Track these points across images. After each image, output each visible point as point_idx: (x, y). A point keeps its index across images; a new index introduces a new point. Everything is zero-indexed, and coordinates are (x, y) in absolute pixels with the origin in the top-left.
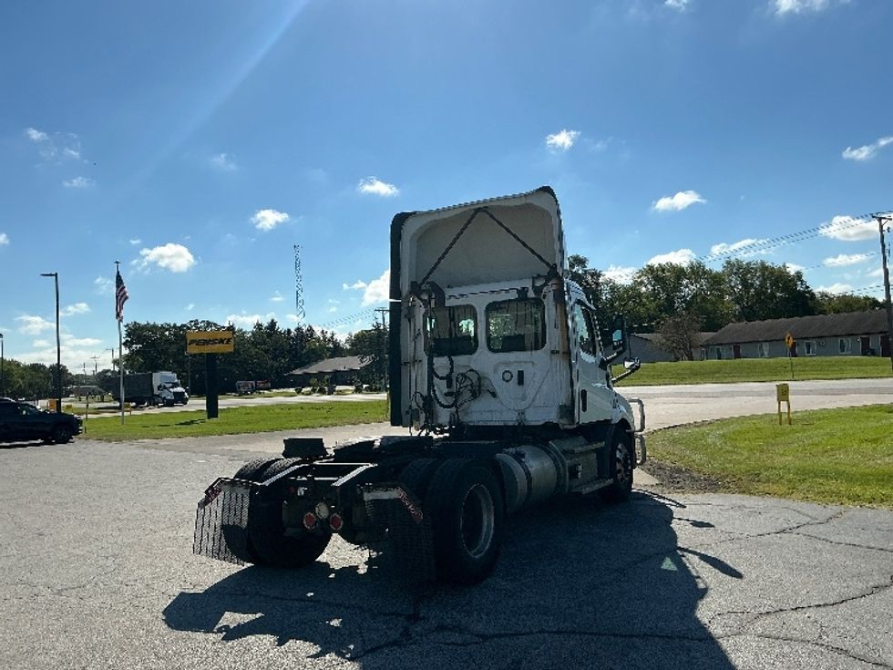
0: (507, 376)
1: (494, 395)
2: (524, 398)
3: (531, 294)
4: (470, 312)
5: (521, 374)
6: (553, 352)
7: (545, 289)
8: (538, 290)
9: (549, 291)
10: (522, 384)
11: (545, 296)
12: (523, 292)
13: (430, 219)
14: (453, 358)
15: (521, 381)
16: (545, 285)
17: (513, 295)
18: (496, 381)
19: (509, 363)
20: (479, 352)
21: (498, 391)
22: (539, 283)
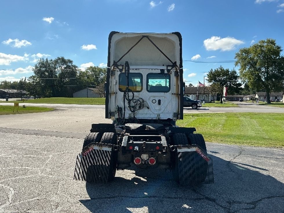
0: (154, 101)
1: (148, 108)
2: (160, 110)
3: (166, 72)
4: (140, 76)
5: (160, 101)
6: (173, 94)
7: (171, 71)
8: (169, 71)
9: (173, 71)
10: (160, 105)
11: (171, 73)
12: (162, 71)
13: (124, 36)
14: (134, 93)
15: (159, 103)
16: (171, 69)
17: (159, 72)
18: (149, 103)
19: (154, 97)
20: (143, 91)
21: (150, 107)
22: (169, 68)
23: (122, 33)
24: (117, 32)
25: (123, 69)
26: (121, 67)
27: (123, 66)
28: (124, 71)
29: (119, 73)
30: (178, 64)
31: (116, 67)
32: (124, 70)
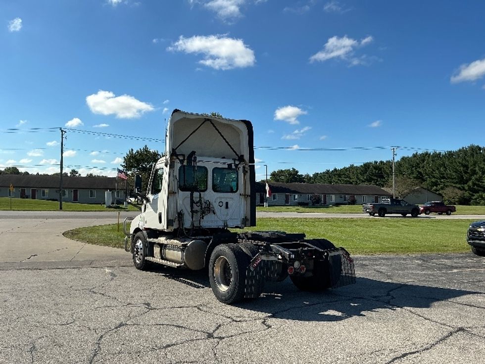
0: (221, 204)
1: (214, 213)
2: (227, 215)
3: (233, 167)
4: (204, 170)
5: (227, 203)
6: (241, 195)
7: (239, 166)
8: (236, 166)
9: (241, 166)
11: (239, 169)
12: (230, 165)
13: (184, 116)
15: (227, 207)
16: (239, 164)
18: (216, 205)
19: (222, 198)
20: (208, 191)
21: (216, 211)
22: (237, 163)
23: (184, 113)
24: (178, 110)
25: (184, 159)
26: (181, 158)
27: (184, 156)
28: (185, 163)
29: (179, 165)
30: (247, 157)
31: (175, 158)
32: (186, 161)
